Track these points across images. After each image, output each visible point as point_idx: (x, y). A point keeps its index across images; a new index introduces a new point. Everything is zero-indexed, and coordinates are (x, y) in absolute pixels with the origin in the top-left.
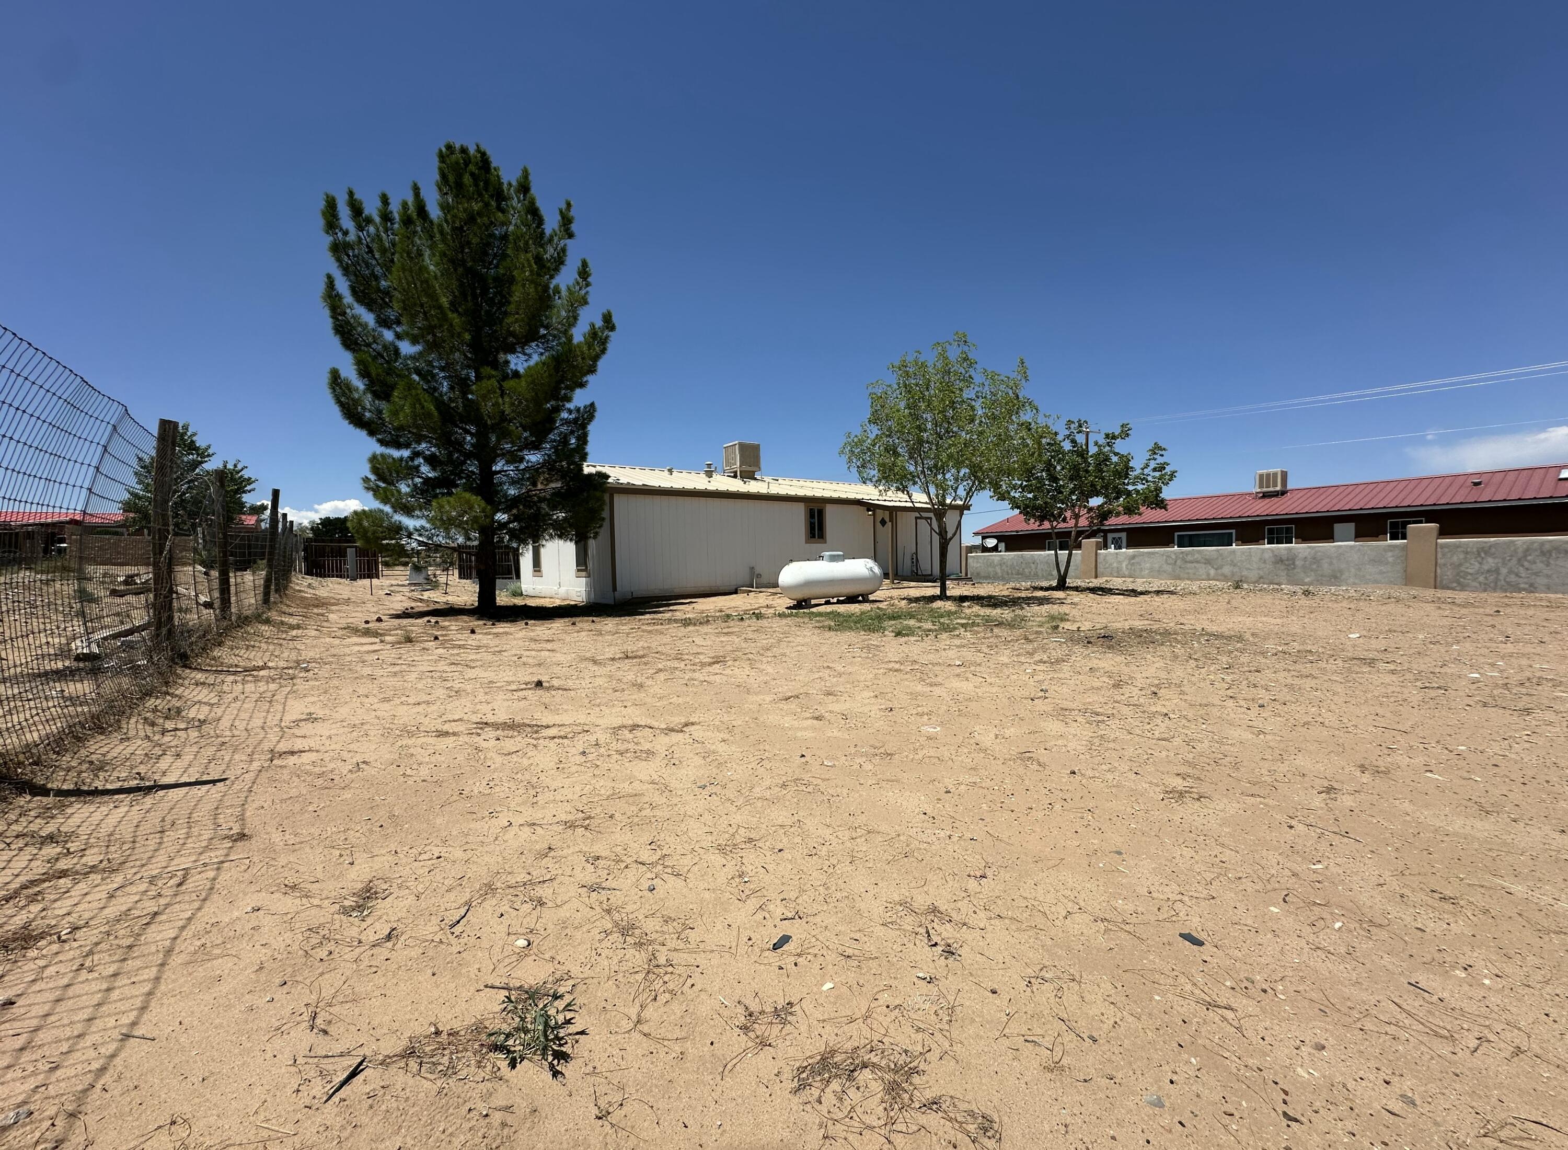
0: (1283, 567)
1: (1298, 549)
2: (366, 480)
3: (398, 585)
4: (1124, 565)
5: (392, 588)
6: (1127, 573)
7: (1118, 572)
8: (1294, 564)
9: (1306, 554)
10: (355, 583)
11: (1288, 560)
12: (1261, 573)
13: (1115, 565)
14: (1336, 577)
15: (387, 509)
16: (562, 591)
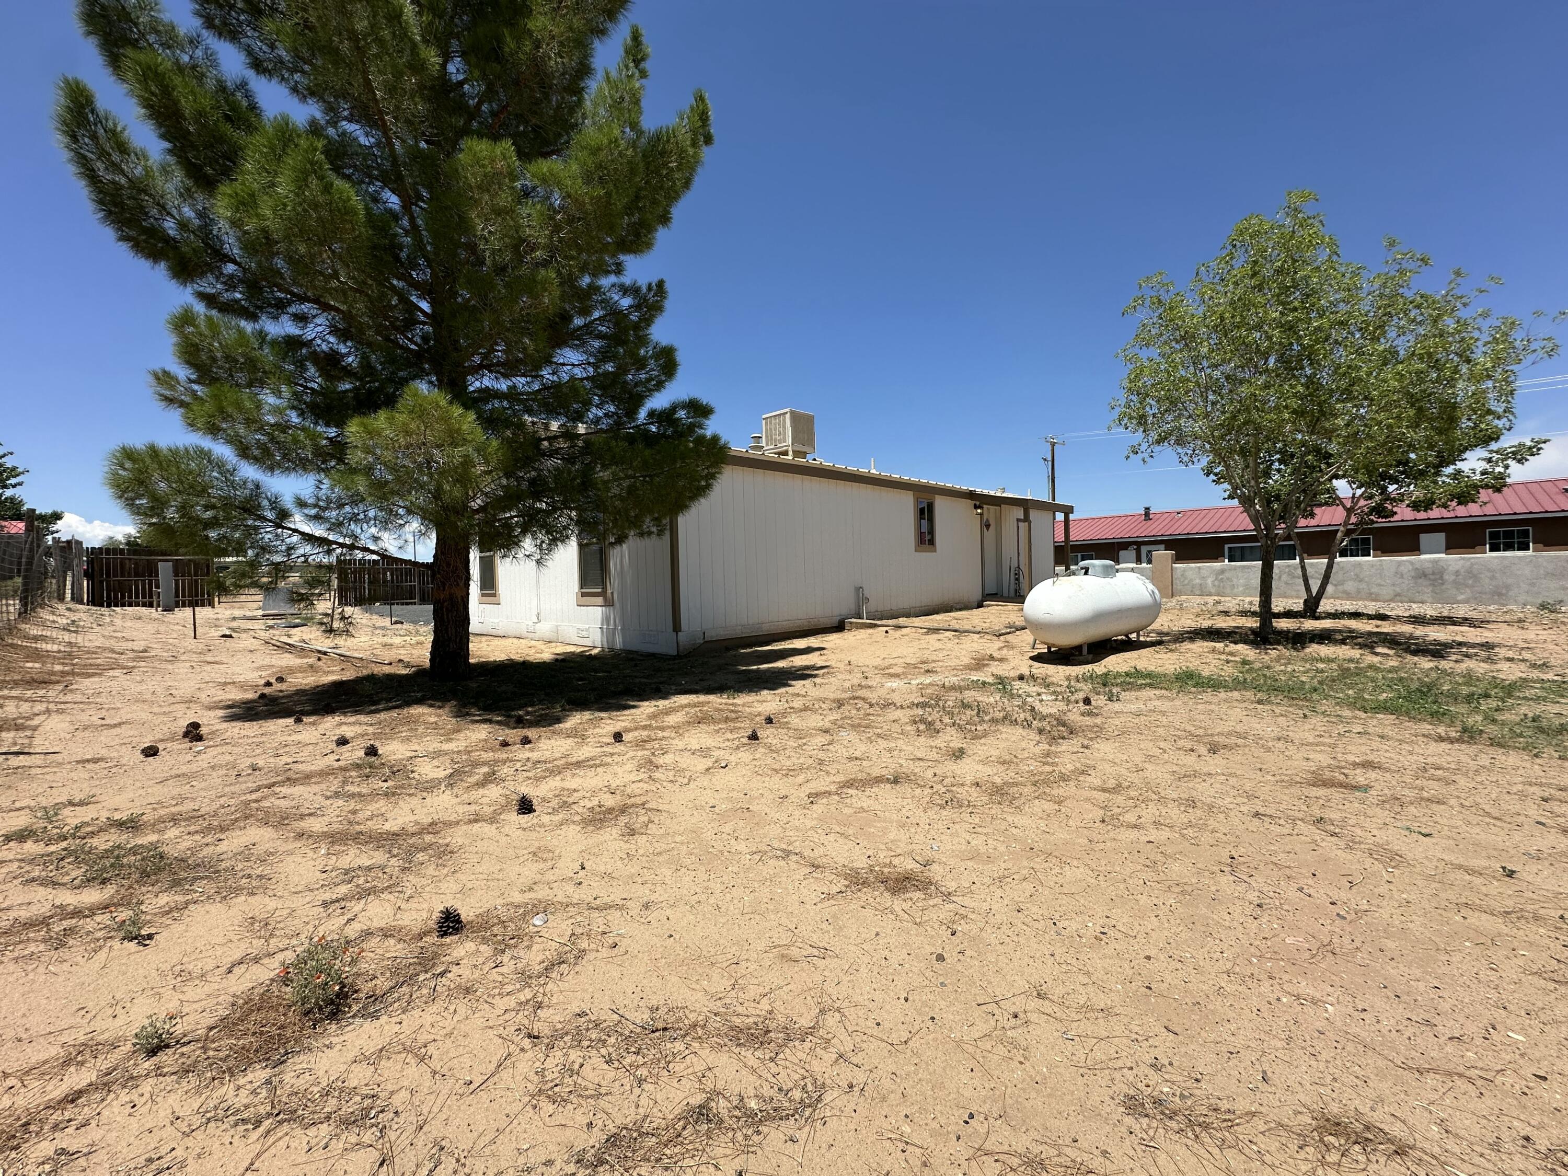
0: (1428, 582)
1: (1447, 560)
2: (164, 378)
3: (245, 618)
4: (1209, 581)
5: (235, 624)
6: (1213, 591)
7: (1201, 589)
8: (1441, 578)
9: (1457, 567)
10: (170, 616)
11: (1433, 574)
12: (1398, 590)
13: (1198, 581)
14: (1500, 595)
15: (223, 451)
16: (545, 629)
